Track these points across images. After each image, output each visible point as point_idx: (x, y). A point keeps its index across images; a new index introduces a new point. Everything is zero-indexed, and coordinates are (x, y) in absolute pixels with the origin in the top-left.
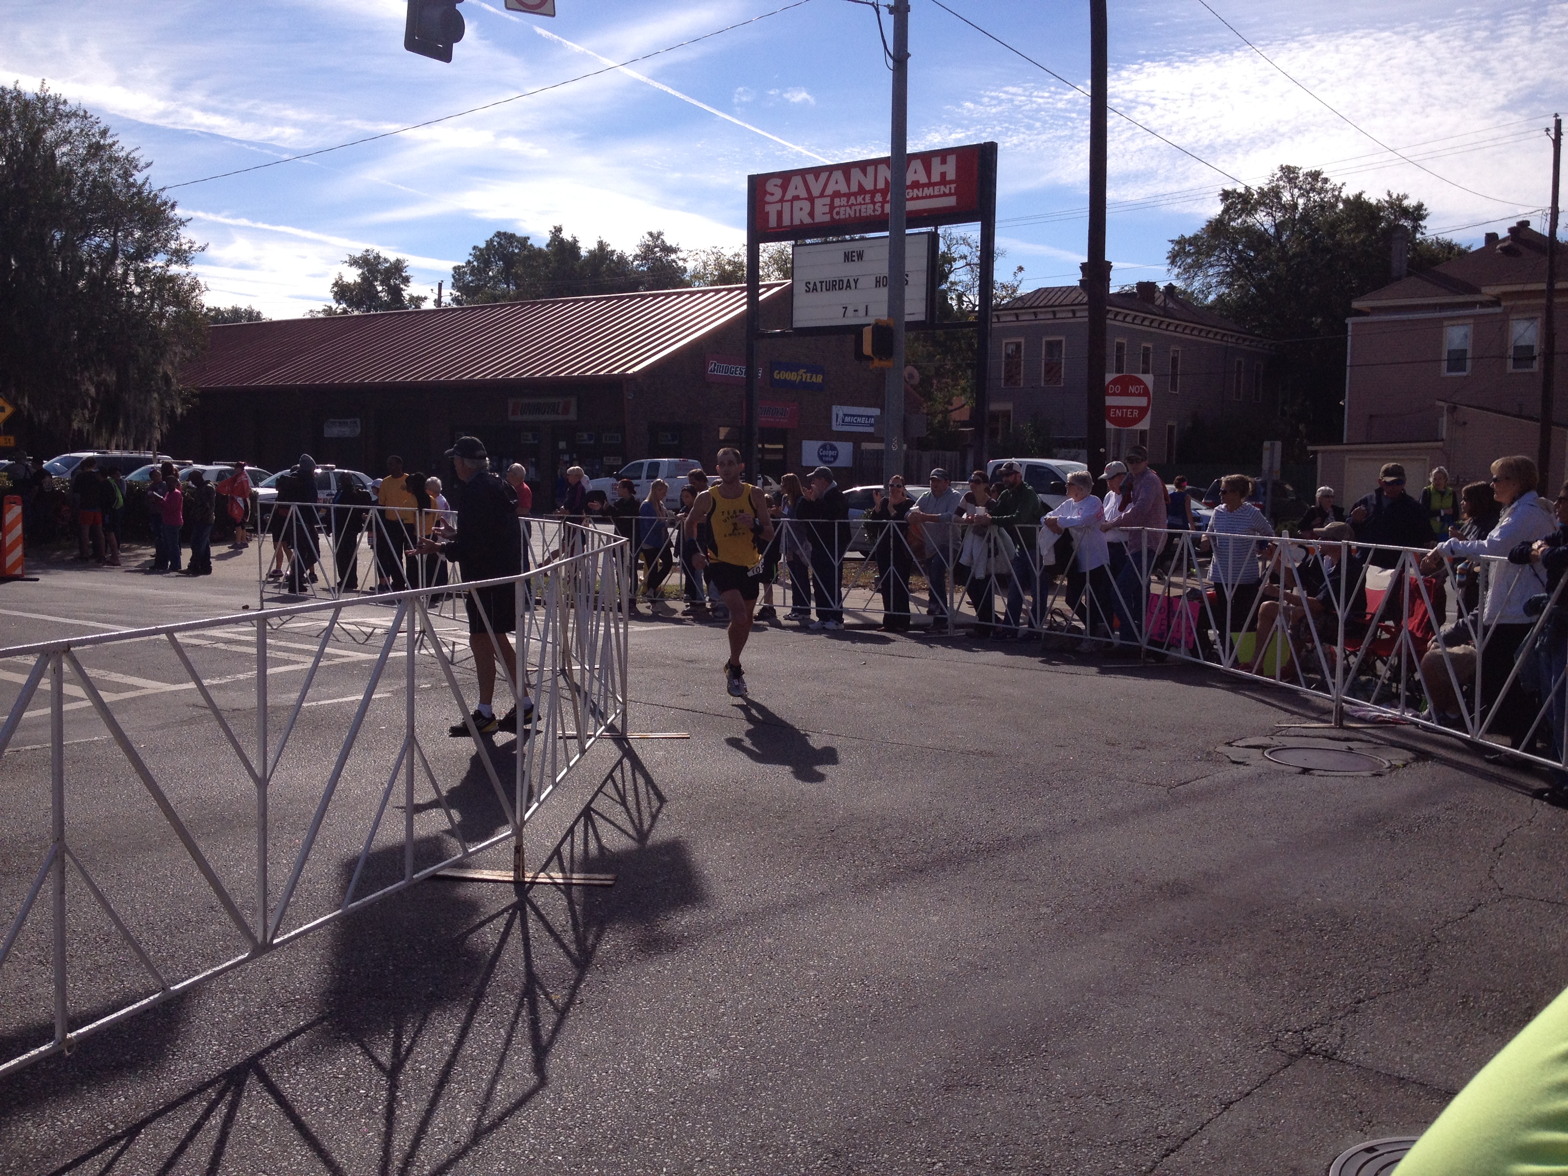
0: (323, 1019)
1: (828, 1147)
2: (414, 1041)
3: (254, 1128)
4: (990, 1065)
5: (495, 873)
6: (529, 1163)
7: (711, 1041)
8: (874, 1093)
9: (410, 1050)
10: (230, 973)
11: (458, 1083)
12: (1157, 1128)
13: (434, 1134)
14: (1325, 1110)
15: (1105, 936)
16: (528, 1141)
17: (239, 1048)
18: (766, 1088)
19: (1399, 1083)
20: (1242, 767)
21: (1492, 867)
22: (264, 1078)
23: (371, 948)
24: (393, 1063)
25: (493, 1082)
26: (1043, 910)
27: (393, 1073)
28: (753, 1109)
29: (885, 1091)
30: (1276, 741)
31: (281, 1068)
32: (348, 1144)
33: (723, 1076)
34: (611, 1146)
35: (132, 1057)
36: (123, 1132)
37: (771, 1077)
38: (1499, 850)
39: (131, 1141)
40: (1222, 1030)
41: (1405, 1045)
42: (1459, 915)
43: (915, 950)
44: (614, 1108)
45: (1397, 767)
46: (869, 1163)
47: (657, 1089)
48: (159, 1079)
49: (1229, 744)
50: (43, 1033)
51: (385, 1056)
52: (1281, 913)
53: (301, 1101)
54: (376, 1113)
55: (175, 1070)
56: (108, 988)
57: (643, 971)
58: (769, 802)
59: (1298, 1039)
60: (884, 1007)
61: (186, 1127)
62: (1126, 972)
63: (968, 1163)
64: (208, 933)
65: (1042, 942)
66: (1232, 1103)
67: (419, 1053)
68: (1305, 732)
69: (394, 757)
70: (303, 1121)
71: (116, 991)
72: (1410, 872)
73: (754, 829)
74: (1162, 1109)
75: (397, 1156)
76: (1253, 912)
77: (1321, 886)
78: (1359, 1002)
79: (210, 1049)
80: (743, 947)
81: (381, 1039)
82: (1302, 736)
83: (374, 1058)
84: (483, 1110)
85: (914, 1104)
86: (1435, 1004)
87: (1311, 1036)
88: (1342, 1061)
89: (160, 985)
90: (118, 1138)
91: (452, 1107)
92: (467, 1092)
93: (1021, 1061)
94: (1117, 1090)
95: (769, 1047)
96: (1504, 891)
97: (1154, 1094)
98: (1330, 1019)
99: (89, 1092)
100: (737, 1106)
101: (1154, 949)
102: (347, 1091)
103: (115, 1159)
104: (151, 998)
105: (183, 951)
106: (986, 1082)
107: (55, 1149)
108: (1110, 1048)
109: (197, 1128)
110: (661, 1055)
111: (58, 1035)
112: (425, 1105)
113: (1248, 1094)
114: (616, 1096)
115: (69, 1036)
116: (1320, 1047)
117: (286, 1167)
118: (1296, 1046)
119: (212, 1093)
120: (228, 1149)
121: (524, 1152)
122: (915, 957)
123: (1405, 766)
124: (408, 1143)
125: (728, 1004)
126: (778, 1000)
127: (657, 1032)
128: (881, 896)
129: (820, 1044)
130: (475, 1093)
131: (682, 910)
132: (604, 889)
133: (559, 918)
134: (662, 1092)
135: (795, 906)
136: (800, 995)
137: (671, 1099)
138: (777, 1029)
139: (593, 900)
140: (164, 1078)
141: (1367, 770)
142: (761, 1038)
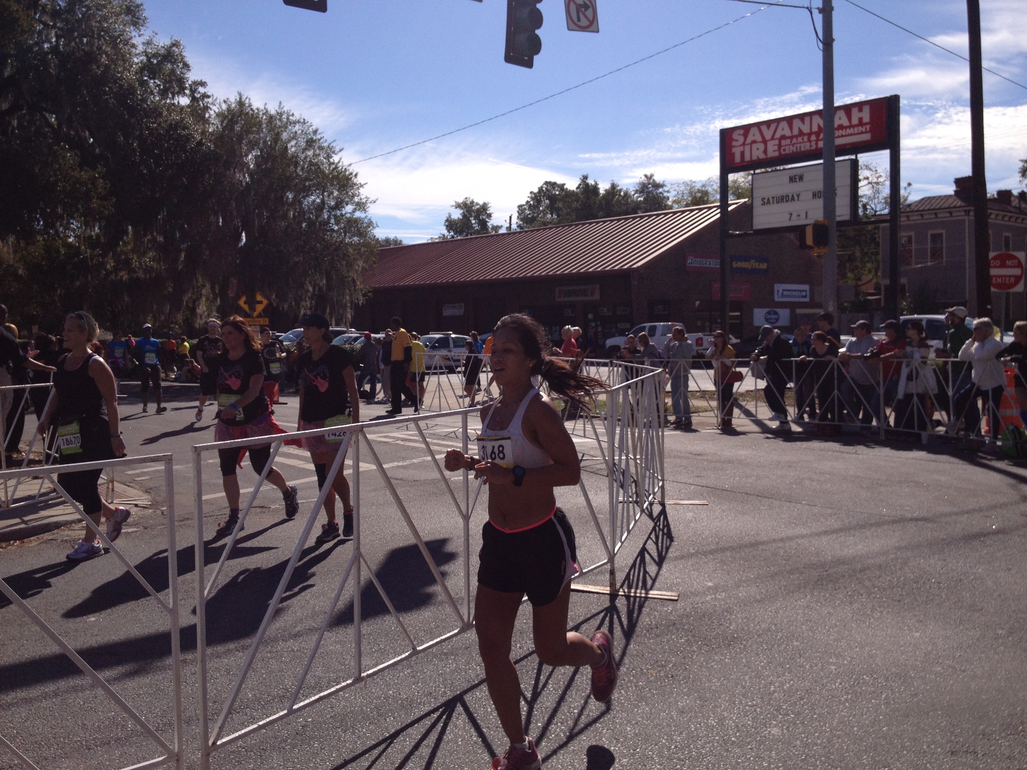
5: (595, 587)
7: (769, 709)
18: (816, 744)
28: (810, 757)
29: (905, 752)
33: (782, 733)
35: (393, 693)
37: (818, 736)
43: (907, 656)
44: (710, 749)
47: (738, 739)
54: (551, 739)
55: (421, 702)
57: (710, 658)
58: (775, 549)
60: (892, 694)
64: (424, 617)
65: (1003, 654)
67: (570, 702)
79: (439, 690)
80: (779, 646)
85: (928, 762)
89: (411, 646)
93: (1006, 737)
95: (812, 716)
100: (798, 754)
104: (407, 654)
106: (982, 751)
110: (736, 716)
111: (355, 674)
114: (710, 741)
115: (362, 675)
122: (908, 660)
125: (777, 684)
126: (812, 684)
127: (730, 700)
128: (873, 617)
129: (850, 716)
130: (613, 731)
131: (729, 619)
132: (671, 602)
133: (645, 620)
134: (742, 741)
135: (811, 621)
136: (827, 682)
137: (749, 747)
138: (815, 704)
139: (666, 609)
140: (414, 706)
142: (805, 709)
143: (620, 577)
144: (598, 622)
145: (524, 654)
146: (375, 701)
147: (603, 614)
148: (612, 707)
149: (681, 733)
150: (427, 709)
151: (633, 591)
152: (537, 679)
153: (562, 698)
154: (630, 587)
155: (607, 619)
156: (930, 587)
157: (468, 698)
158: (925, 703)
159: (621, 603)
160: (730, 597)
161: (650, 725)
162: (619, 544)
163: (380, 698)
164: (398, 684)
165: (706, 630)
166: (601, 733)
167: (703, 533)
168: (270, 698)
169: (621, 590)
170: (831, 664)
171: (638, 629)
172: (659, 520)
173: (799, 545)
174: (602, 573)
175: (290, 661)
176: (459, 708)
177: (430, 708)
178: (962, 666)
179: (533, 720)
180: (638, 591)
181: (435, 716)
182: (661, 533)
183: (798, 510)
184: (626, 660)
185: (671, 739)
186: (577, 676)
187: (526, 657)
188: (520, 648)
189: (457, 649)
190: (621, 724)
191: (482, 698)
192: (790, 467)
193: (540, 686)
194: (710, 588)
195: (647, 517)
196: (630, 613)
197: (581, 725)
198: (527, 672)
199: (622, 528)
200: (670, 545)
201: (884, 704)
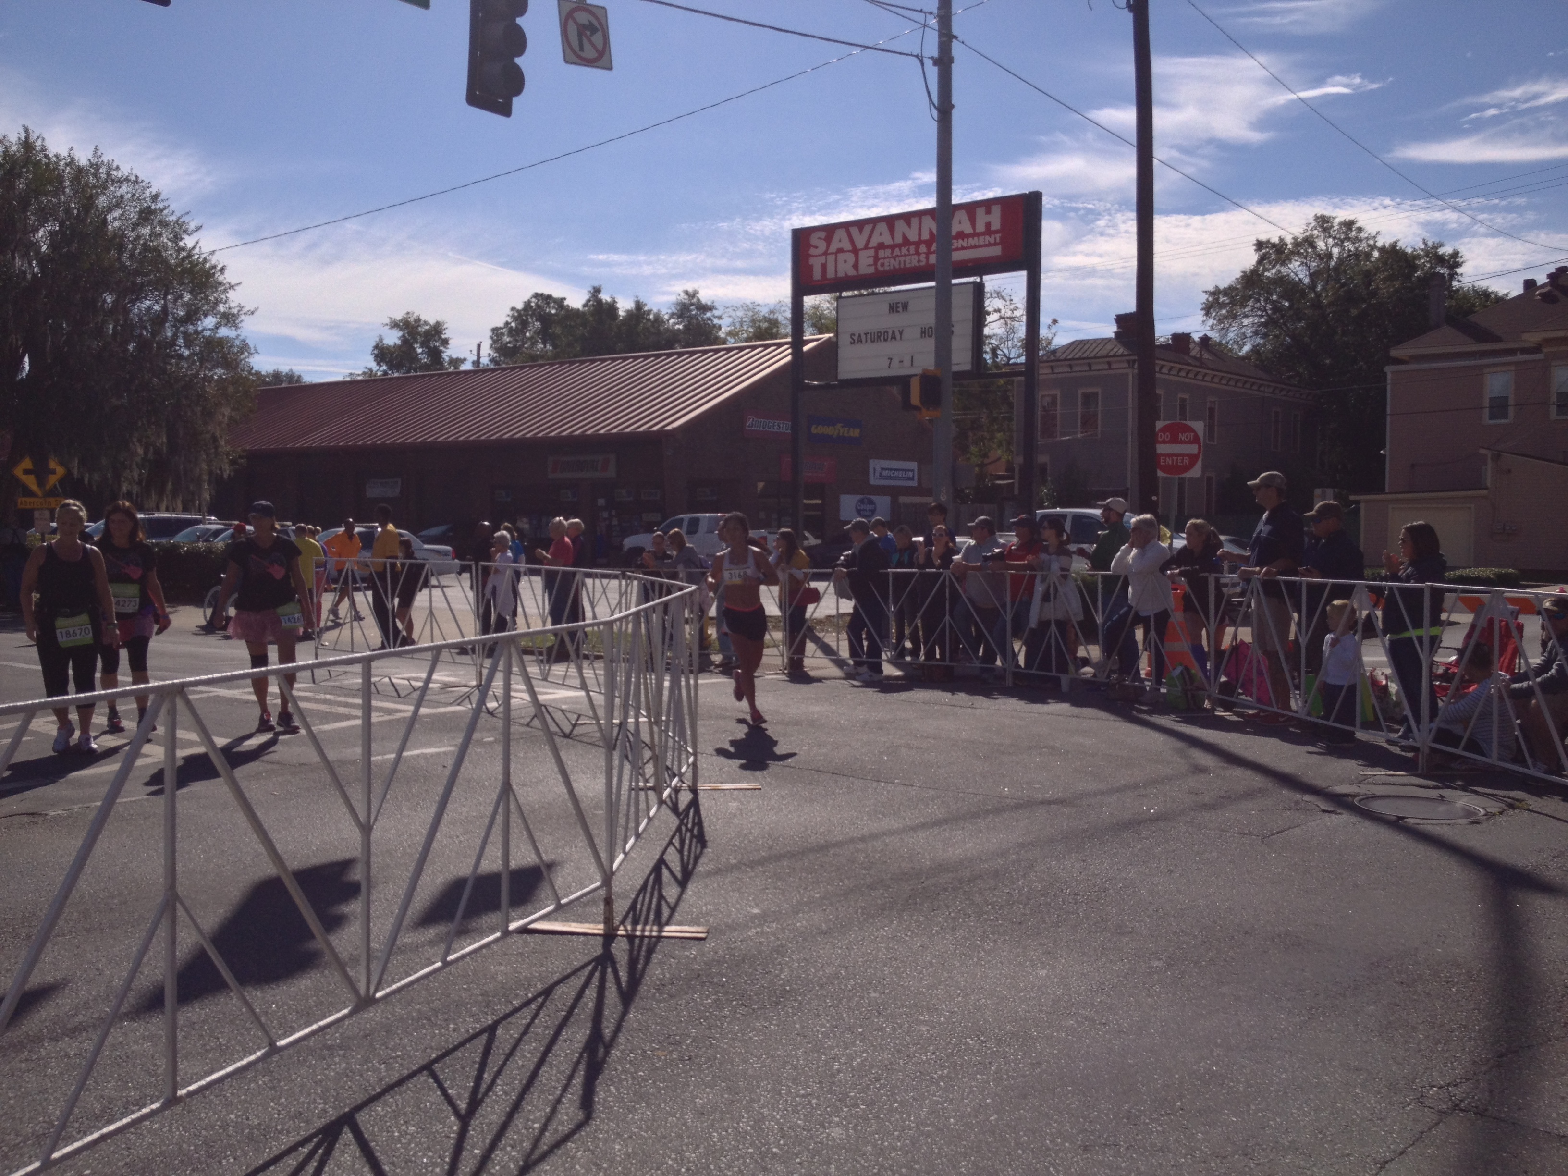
4: (1126, 1124)
5: (582, 925)
7: (831, 1099)
15: (1225, 990)
18: (895, 1149)
19: (1560, 1141)
20: (1333, 816)
23: (468, 1003)
26: (1156, 964)
28: (886, 1169)
29: (1020, 1152)
30: (1365, 789)
31: (390, 1127)
33: (849, 1136)
35: (237, 1116)
37: (898, 1137)
40: (1363, 1086)
41: (1559, 1100)
43: (1028, 1005)
44: (739, 1168)
45: (1494, 815)
47: (781, 1149)
49: (1316, 793)
52: (1402, 964)
53: (415, 1162)
55: (282, 1129)
56: (205, 1045)
57: (749, 1027)
59: (1444, 1095)
60: (1006, 1064)
62: (1252, 1026)
64: (300, 990)
65: (1159, 997)
66: (1386, 1162)
67: (529, 1111)
68: (1392, 779)
69: (491, 804)
71: (212, 1049)
76: (1372, 964)
77: (1439, 936)
78: (1501, 1056)
79: (316, 1108)
80: (849, 1001)
82: (1390, 784)
85: (1052, 1165)
87: (1457, 1092)
88: (1494, 1118)
91: (572, 1168)
92: (584, 1151)
93: (1158, 1120)
94: (1263, 1150)
95: (891, 1105)
97: (1303, 1153)
98: (1475, 1074)
99: (197, 1153)
100: (867, 1167)
101: (1277, 1003)
104: (259, 1053)
106: (1125, 1142)
108: (1249, 1105)
110: (780, 1113)
113: (1402, 1153)
114: (740, 1156)
115: (179, 1093)
116: (1469, 1103)
118: (1445, 1103)
122: (1029, 1012)
123: (1501, 813)
125: (843, 1060)
126: (893, 1056)
127: (773, 1089)
128: (984, 950)
129: (945, 1101)
130: (593, 1152)
131: (780, 964)
132: (697, 942)
133: (655, 972)
134: (787, 1152)
135: (896, 960)
136: (915, 1052)
137: (798, 1160)
138: (898, 1087)
139: (688, 953)
140: (271, 1137)
141: (1461, 818)
142: (882, 1095)
143: (621, 907)
144: (583, 979)
145: (460, 1039)
146: (204, 1133)
147: (590, 968)
148: (595, 1115)
149: (698, 1147)
150: (293, 1139)
151: (639, 927)
152: (479, 1079)
153: (516, 1107)
154: (635, 922)
155: (597, 974)
156: (1064, 902)
157: (362, 1118)
158: (1051, 1074)
159: (620, 949)
160: (783, 929)
161: (650, 1138)
162: (621, 856)
163: (213, 1128)
164: (246, 1101)
165: (746, 981)
166: (573, 1158)
167: (751, 833)
168: (20, 1139)
169: (622, 928)
170: (922, 1022)
171: (643, 988)
172: (687, 815)
173: (886, 845)
174: (594, 902)
175: (61, 1073)
176: (347, 1135)
177: (299, 1138)
178: (1103, 1016)
179: (467, 1145)
180: (648, 928)
181: (305, 1150)
182: (688, 835)
183: (888, 792)
184: (621, 1039)
185: (681, 1161)
186: (544, 1069)
187: (462, 1044)
188: (454, 1030)
189: (349, 1038)
190: (606, 1141)
191: (385, 1116)
192: (881, 729)
193: (482, 1090)
194: (755, 916)
195: (669, 812)
196: (633, 963)
197: (544, 1147)
198: (463, 1068)
199: (626, 828)
200: (701, 853)
201: (994, 1080)
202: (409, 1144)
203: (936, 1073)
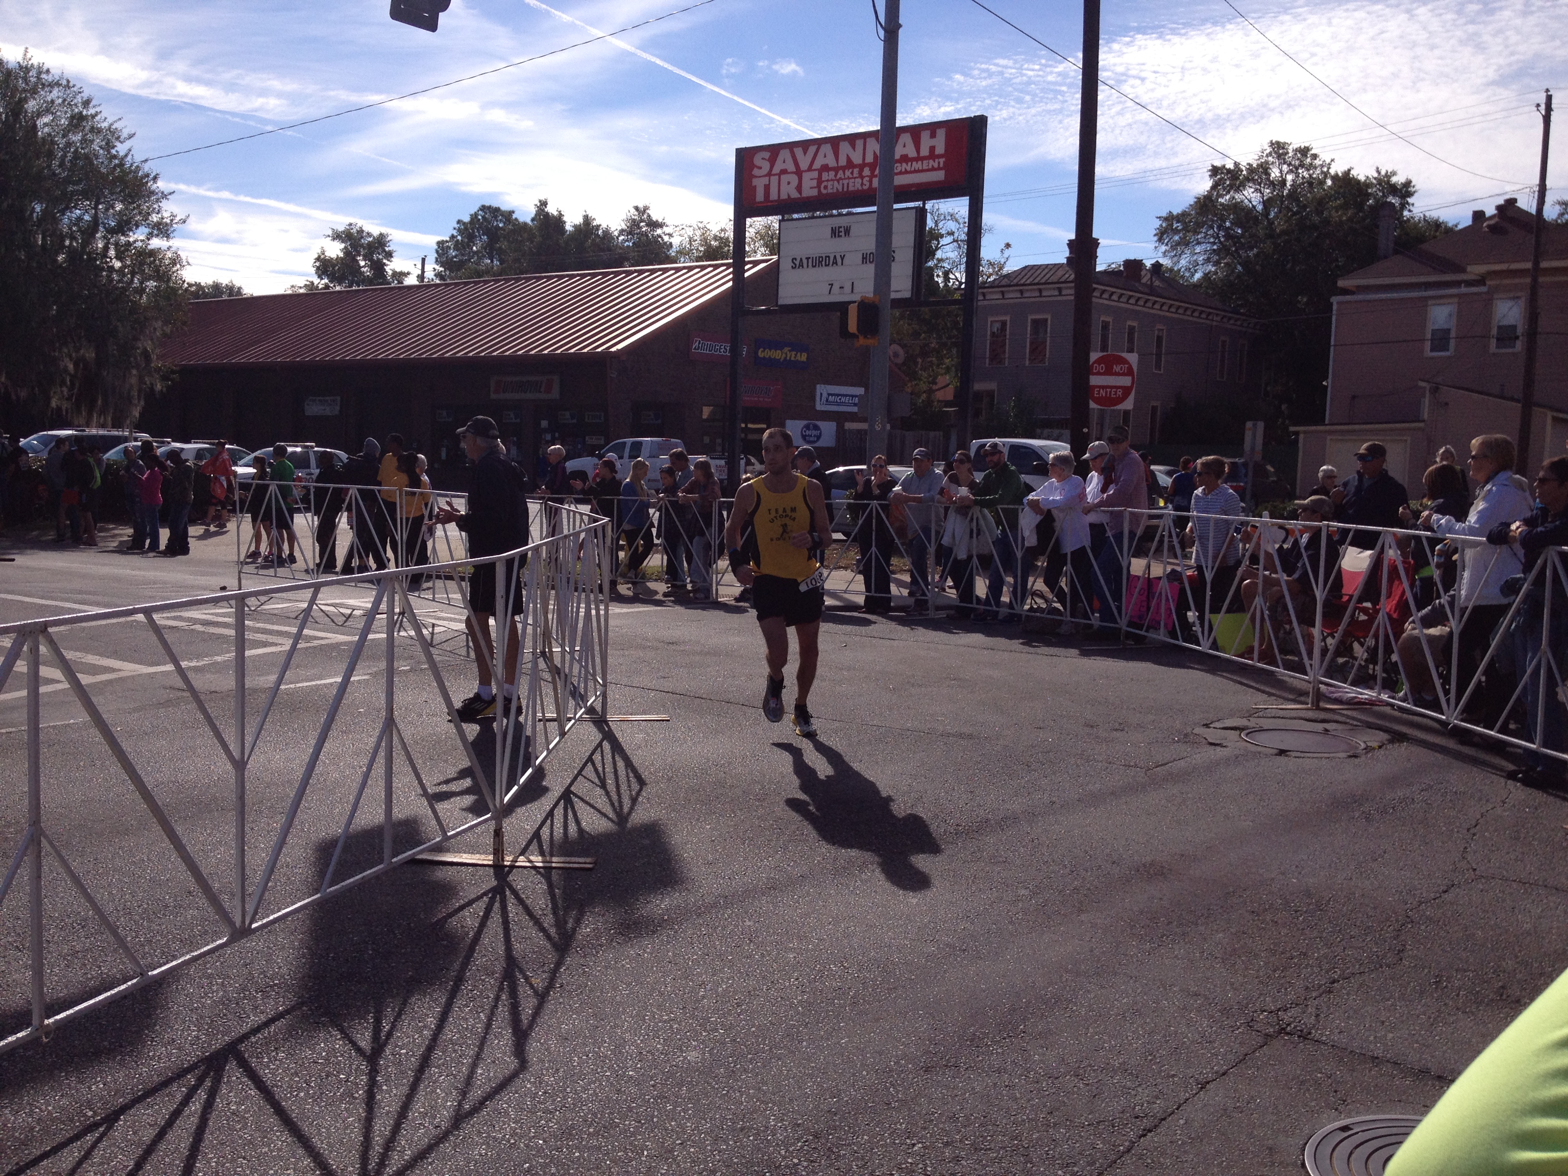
0: (303, 1004)
1: (809, 1129)
2: (393, 1027)
3: (233, 1114)
4: (969, 1046)
5: (473, 856)
6: (510, 1147)
7: (691, 1024)
8: (854, 1075)
9: (390, 1034)
10: (208, 958)
11: (438, 1067)
12: (1134, 1108)
13: (415, 1119)
14: (1300, 1089)
15: (1083, 917)
16: (509, 1125)
17: (217, 1034)
18: (746, 1071)
19: (1373, 1062)
20: (1218, 749)
21: (1466, 848)
22: (244, 1064)
23: (350, 933)
24: (373, 1048)
25: (474, 1066)
26: (1023, 892)
27: (373, 1057)
28: (734, 1091)
29: (864, 1073)
30: (1253, 723)
31: (260, 1053)
32: (328, 1130)
33: (703, 1059)
34: (591, 1130)
35: (110, 1044)
36: (102, 1118)
37: (751, 1059)
38: (1472, 831)
39: (108, 1129)
40: (1199, 1010)
41: (1378, 1024)
42: (1432, 895)
43: (894, 932)
44: (595, 1091)
45: (1374, 749)
46: (849, 1145)
47: (637, 1072)
48: (138, 1065)
49: (1207, 726)
50: (21, 1019)
51: (364, 1040)
52: (1257, 894)
53: (281, 1086)
54: (356, 1098)
55: (154, 1056)
56: (85, 974)
57: (623, 954)
58: (749, 785)
59: (1273, 1019)
60: (864, 989)
61: (166, 1113)
62: (1104, 952)
63: (947, 1144)
64: (186, 918)
65: (1019, 924)
66: (1208, 1083)
67: (399, 1037)
68: (1281, 713)
69: (372, 741)
70: (283, 1107)
71: (93, 977)
72: (1385, 852)
73: (734, 812)
74: (1140, 1089)
75: (378, 1141)
76: (1228, 893)
77: (1297, 867)
78: (1333, 982)
79: (189, 1035)
80: (723, 929)
81: (360, 1023)
82: (1280, 718)
83: (354, 1044)
84: (464, 1094)
85: (894, 1085)
86: (1409, 983)
87: (1286, 1017)
88: (1316, 1041)
89: (138, 970)
90: (96, 1125)
91: (433, 1092)
92: (447, 1076)
93: (1000, 1042)
95: (749, 1029)
96: (1477, 872)
97: (1131, 1074)
98: (1305, 999)
99: (67, 1079)
100: (718, 1089)
101: (1131, 929)
102: (327, 1076)
103: (94, 1146)
104: (129, 983)
105: (161, 935)
106: (965, 1063)
107: (33, 1136)
108: (1088, 1029)
109: (176, 1114)
110: (641, 1038)
111: (35, 1021)
112: (405, 1090)
113: (1224, 1074)
114: (596, 1079)
115: (46, 1022)
116: (1295, 1027)
117: (266, 1153)
118: (1272, 1026)
119: (191, 1079)
120: (207, 1136)
121: (504, 1136)
122: (894, 939)
123: (1380, 747)
124: (388, 1128)
125: (708, 987)
126: (758, 982)
127: (637, 1015)
128: (860, 879)
129: (800, 1026)
131: (661, 893)
134: (643, 1074)
136: (779, 978)
137: (652, 1082)
138: (757, 1012)
140: (142, 1064)
141: (1343, 752)
142: (741, 1021)
146: (75, 1060)
147: (489, 896)
149: (557, 1071)
156: (945, 832)
163: (84, 1055)
164: (119, 1029)
165: (627, 911)
167: (653, 765)
176: (233, 1064)
178: (964, 943)
201: (850, 1005)
202: (278, 1070)
203: (796, 998)
